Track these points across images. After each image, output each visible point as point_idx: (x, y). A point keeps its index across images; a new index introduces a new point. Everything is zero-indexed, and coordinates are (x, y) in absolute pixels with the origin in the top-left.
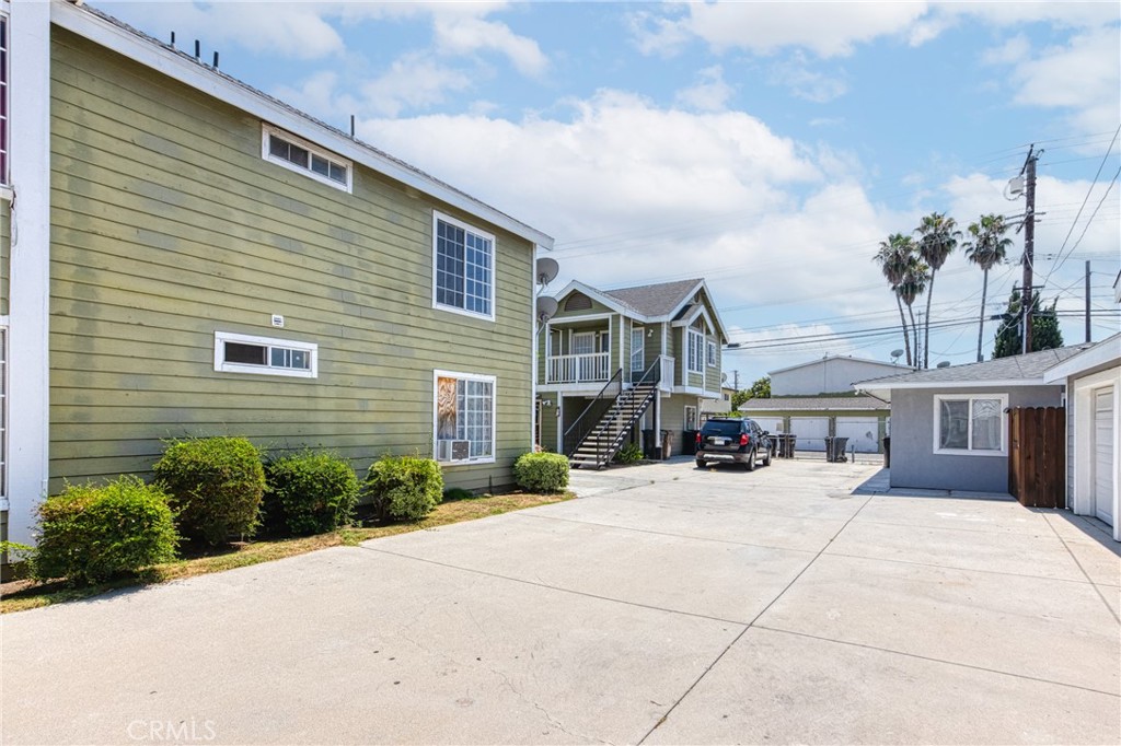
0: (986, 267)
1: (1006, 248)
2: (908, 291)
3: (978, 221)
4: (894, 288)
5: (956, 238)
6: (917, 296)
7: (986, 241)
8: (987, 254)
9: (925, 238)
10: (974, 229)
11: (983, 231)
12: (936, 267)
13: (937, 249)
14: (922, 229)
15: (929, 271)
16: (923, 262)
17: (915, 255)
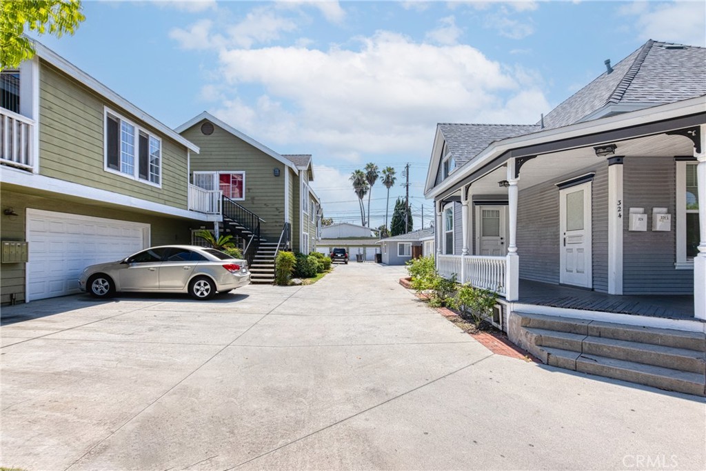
0: (388, 187)
1: (395, 181)
2: (361, 193)
3: (386, 169)
4: (356, 192)
5: (378, 174)
6: (364, 196)
7: (388, 177)
8: (389, 182)
9: (368, 173)
10: (384, 172)
11: (387, 173)
12: (372, 185)
13: (372, 178)
14: (367, 168)
15: (369, 186)
16: (366, 182)
17: (364, 179)
